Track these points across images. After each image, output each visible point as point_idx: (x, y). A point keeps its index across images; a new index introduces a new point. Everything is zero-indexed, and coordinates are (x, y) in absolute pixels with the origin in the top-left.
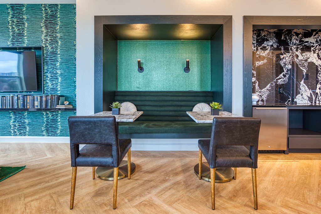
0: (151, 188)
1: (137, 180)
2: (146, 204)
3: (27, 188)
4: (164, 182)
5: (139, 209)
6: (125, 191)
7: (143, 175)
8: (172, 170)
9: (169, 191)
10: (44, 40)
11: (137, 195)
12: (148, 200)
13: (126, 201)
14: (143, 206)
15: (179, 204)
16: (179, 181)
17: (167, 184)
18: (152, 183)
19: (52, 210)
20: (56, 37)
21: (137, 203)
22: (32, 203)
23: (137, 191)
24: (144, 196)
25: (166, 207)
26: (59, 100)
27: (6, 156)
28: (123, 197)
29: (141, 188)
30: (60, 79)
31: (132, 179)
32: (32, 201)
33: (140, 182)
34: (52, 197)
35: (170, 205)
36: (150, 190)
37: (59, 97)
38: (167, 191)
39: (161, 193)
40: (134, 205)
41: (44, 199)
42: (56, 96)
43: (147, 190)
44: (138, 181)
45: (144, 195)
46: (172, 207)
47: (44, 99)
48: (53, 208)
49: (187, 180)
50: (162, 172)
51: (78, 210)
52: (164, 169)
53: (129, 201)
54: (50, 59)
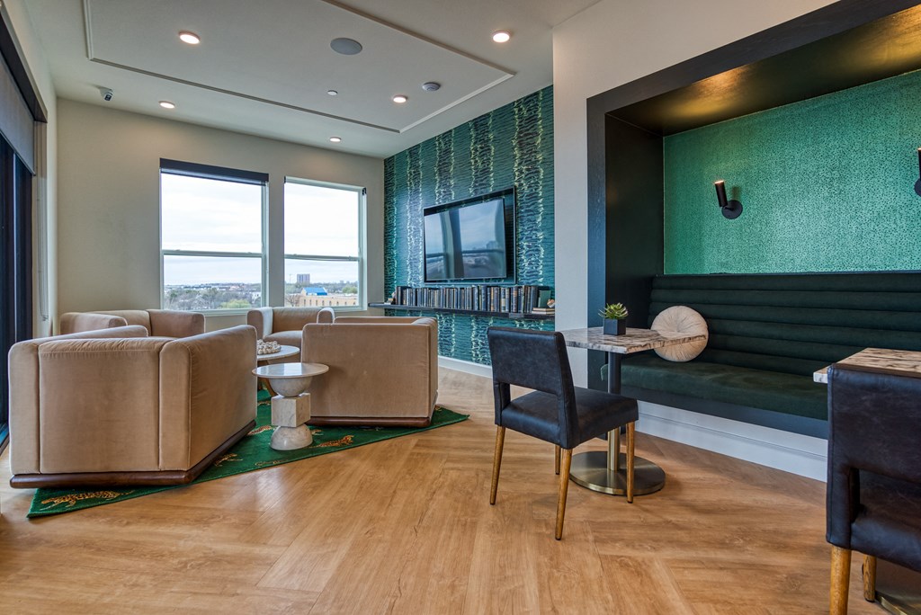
0: (669, 542)
1: (647, 511)
2: (627, 565)
3: (456, 448)
4: (717, 546)
5: (605, 566)
6: (602, 520)
7: (673, 507)
8: (776, 532)
9: (716, 572)
10: (517, 173)
11: (623, 540)
12: (640, 560)
13: (591, 537)
14: (617, 565)
15: (717, 611)
16: (773, 566)
17: (723, 555)
18: (682, 535)
19: (468, 493)
20: (535, 162)
21: (608, 553)
22: (451, 471)
23: (628, 533)
24: (637, 549)
25: (674, 597)
26: (538, 296)
27: (455, 394)
28: (589, 529)
29: (643, 532)
30: (542, 250)
31: (636, 505)
32: (452, 469)
33: (652, 519)
34: (478, 475)
35: (688, 598)
36: (662, 544)
37: (539, 289)
38: (711, 568)
39: (686, 565)
40: (601, 552)
41: (466, 474)
42: (533, 288)
43: (654, 541)
44: (648, 514)
45: (637, 547)
46: (691, 607)
47: (514, 294)
48: (470, 490)
49: (808, 576)
50: (736, 524)
51: (500, 509)
52: (746, 519)
53: (595, 541)
54: (527, 211)
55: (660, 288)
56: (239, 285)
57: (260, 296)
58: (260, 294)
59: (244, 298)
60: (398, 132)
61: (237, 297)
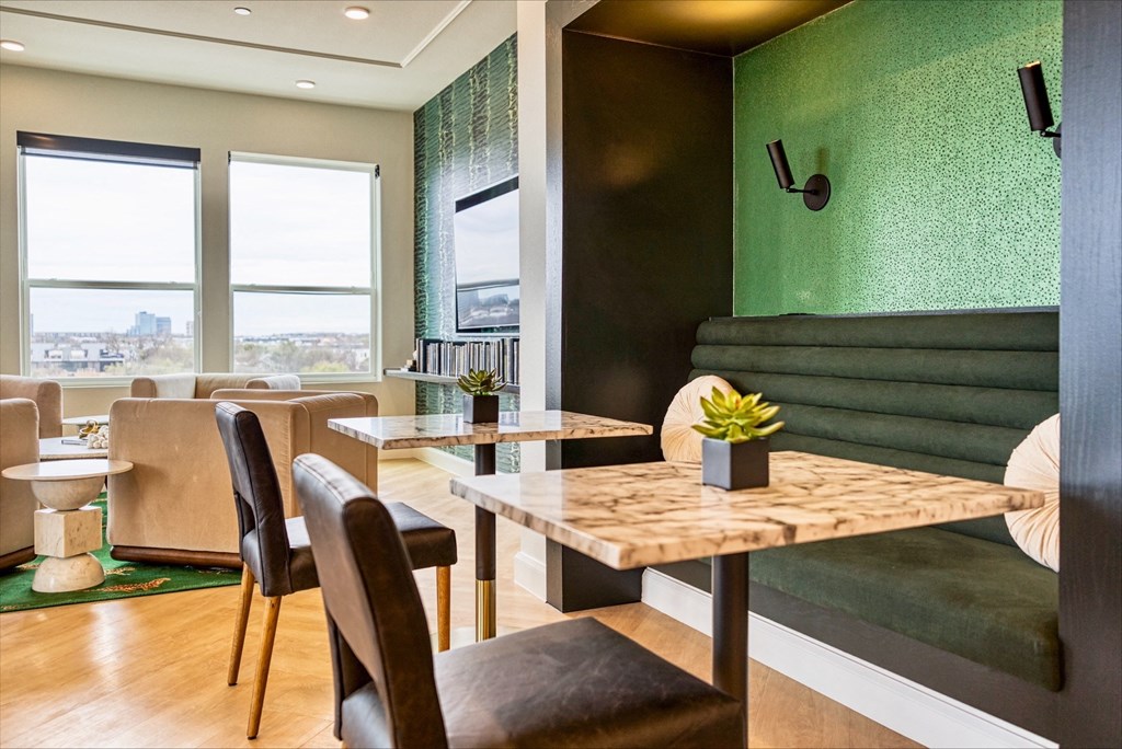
55: (705, 343)
56: (334, 335)
57: (369, 356)
58: (368, 351)
59: (342, 359)
60: (398, 65)
61: (329, 358)
